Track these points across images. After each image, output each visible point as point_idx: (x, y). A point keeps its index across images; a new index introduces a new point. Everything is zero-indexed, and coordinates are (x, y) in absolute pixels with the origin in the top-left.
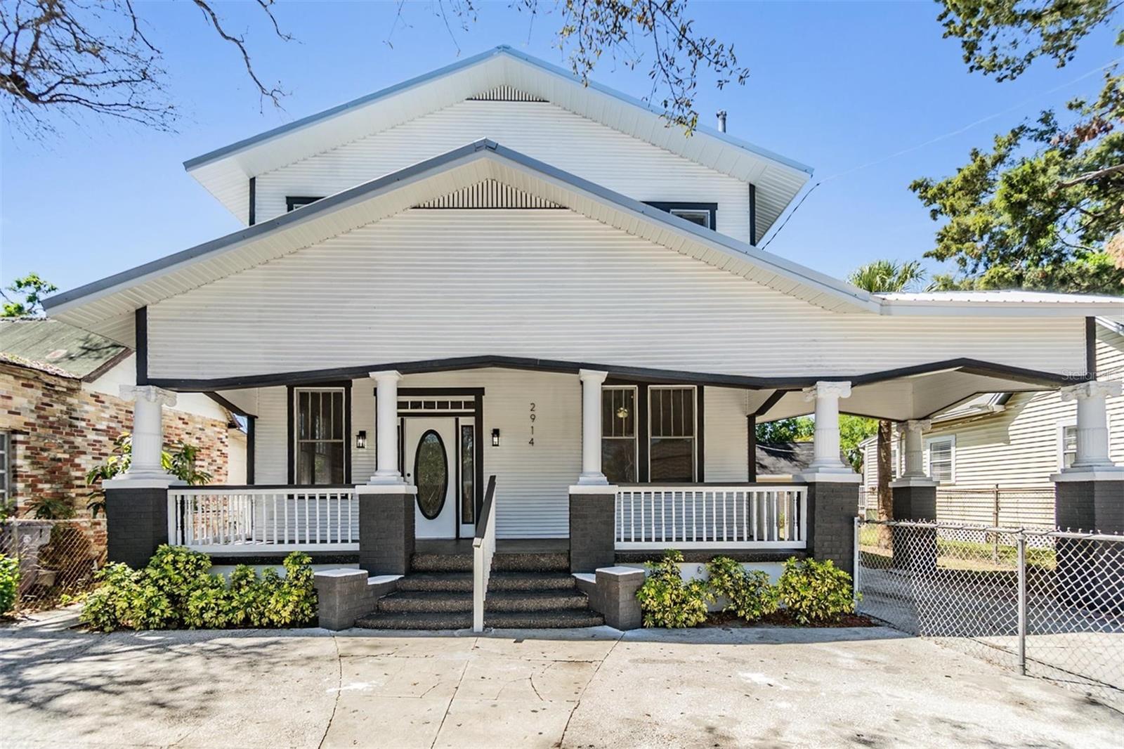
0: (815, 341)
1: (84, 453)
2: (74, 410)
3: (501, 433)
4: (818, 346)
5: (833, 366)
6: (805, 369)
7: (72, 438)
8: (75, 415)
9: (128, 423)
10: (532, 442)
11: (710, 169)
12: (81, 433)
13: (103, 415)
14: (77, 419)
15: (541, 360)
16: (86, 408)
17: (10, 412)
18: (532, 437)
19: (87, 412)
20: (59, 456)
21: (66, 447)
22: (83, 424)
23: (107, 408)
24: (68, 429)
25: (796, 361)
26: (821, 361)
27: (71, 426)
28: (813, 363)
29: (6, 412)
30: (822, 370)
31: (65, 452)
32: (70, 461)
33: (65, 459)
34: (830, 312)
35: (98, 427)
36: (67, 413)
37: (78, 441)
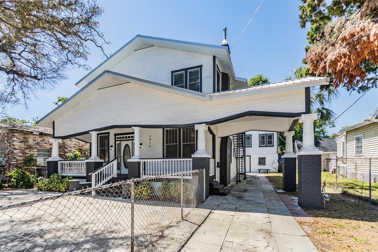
0: (197, 111)
1: (67, 153)
2: (65, 143)
3: (142, 144)
4: (198, 113)
5: (203, 119)
6: (193, 120)
7: (64, 150)
8: (65, 144)
9: (79, 145)
10: (150, 146)
11: (200, 54)
12: (67, 148)
13: (72, 144)
14: (66, 145)
15: (124, 125)
16: (68, 142)
17: (50, 145)
18: (150, 145)
19: (68, 143)
20: (61, 154)
21: (63, 151)
22: (67, 146)
23: (73, 142)
24: (63, 148)
25: (191, 118)
26: (199, 117)
27: (64, 147)
28: (196, 118)
29: (49, 145)
30: (199, 120)
31: (63, 153)
32: (64, 155)
33: (63, 154)
34: (202, 101)
35: (71, 147)
36: (63, 144)
37: (66, 150)
